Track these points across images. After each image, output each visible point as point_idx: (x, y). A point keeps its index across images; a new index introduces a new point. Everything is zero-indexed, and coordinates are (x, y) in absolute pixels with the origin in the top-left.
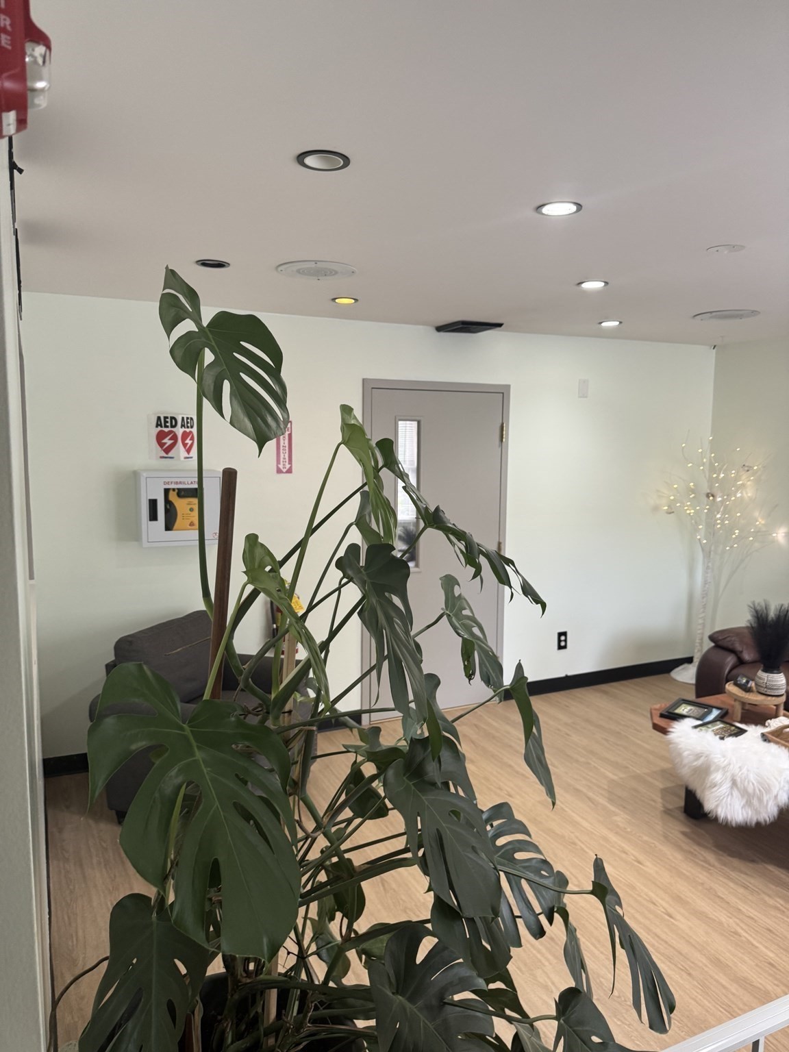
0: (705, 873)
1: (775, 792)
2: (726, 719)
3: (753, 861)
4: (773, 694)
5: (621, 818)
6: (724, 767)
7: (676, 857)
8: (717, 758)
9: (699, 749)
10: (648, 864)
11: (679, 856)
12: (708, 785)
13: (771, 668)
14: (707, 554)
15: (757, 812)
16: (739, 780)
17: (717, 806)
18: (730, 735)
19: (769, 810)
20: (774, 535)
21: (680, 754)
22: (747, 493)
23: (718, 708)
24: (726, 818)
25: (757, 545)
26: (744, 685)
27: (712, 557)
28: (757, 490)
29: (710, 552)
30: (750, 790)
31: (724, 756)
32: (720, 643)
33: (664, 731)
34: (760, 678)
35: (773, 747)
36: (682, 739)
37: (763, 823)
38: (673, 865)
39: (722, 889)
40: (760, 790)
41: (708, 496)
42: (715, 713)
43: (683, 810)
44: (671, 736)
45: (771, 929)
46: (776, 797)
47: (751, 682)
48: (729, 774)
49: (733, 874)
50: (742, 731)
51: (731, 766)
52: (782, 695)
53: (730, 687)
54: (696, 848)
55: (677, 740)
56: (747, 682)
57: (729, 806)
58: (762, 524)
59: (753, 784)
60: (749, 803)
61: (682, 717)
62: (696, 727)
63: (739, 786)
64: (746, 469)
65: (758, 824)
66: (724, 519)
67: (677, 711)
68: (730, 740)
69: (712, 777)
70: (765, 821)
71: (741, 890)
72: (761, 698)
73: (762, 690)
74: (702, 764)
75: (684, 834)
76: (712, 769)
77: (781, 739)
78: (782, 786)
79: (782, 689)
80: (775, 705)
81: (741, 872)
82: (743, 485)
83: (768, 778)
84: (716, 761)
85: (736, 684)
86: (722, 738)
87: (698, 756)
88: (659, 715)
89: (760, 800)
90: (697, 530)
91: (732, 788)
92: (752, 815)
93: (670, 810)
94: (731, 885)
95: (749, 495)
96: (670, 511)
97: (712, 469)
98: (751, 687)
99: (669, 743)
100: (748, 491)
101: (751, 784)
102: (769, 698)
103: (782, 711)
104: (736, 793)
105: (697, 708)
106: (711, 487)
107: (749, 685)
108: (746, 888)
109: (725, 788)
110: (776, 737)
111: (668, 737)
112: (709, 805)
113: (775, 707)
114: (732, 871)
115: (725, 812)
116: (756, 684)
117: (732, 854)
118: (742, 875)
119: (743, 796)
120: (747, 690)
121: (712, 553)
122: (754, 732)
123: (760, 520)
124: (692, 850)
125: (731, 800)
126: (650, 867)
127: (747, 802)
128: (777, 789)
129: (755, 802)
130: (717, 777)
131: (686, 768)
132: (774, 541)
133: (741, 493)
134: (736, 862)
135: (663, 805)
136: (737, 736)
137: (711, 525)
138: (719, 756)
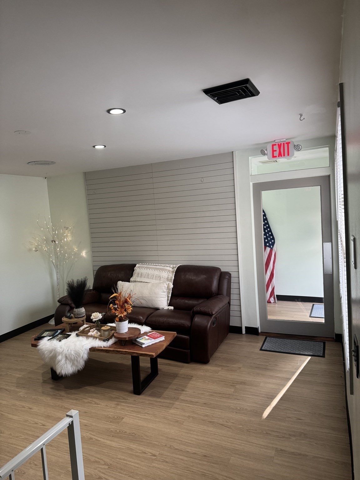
0: (60, 401)
1: (82, 355)
2: (64, 333)
3: (80, 388)
4: (80, 317)
5: (22, 393)
6: (62, 352)
7: (48, 400)
8: (59, 350)
9: (51, 348)
10: (35, 408)
11: (49, 399)
12: (57, 362)
13: (78, 307)
14: (56, 267)
15: (77, 366)
16: (68, 356)
17: (61, 370)
18: (64, 338)
19: (81, 364)
20: (81, 254)
21: (43, 354)
22: (69, 239)
23: (60, 329)
24: (66, 374)
25: (76, 259)
26: (69, 316)
27: (58, 267)
28: (72, 237)
29: (57, 266)
30: (73, 358)
31: (61, 348)
32: (62, 303)
33: (35, 346)
34: (75, 312)
35: (81, 338)
36: (44, 347)
37: (80, 370)
38: (46, 403)
39: (67, 404)
40: (76, 357)
41: (52, 242)
42: (59, 331)
43: (51, 379)
44: (39, 347)
45: (86, 411)
46: (82, 357)
47: (71, 314)
48: (64, 355)
49: (72, 396)
50: (70, 335)
51: (64, 351)
52: (84, 316)
53: (64, 319)
54: (57, 392)
55: (42, 348)
56: (70, 315)
57: (66, 368)
58: (77, 250)
59: (73, 355)
60: (73, 364)
61: (44, 337)
62: (49, 340)
63: (68, 358)
64: (66, 228)
65: (78, 371)
66: (61, 250)
67: (42, 336)
68: (64, 341)
69: (58, 358)
70: (81, 369)
71: (75, 401)
72: (77, 319)
73: (76, 316)
74: (53, 355)
75: (52, 388)
76: (57, 355)
77: (84, 334)
78: (84, 351)
79: (84, 314)
80: (82, 321)
81: (75, 394)
82: (67, 235)
83: (78, 351)
84: (58, 351)
85: (66, 317)
86: (60, 341)
87: (51, 351)
88: (34, 340)
89: (77, 361)
90: (50, 257)
91: (66, 360)
92: (75, 369)
93: (45, 381)
94: (71, 401)
95: (70, 239)
96: (36, 250)
97: (53, 230)
98: (72, 316)
99: (39, 350)
100: (69, 238)
101: (73, 356)
102: (79, 319)
103: (85, 322)
104: (68, 362)
105: (51, 332)
106: (53, 237)
107: (71, 316)
108: (76, 399)
109: (63, 361)
110: (82, 333)
111: (38, 348)
112: (58, 371)
113: (82, 322)
114: (71, 395)
115: (65, 371)
116: (74, 315)
117: (72, 388)
118: (76, 395)
119: (70, 362)
120: (70, 318)
121: (58, 266)
122: (73, 334)
123: (75, 249)
124: (55, 394)
125: (66, 365)
126: (35, 409)
127: (73, 363)
128: (82, 354)
129: (76, 362)
130: (60, 357)
131: (47, 359)
132: (82, 257)
133: (66, 239)
134: (73, 391)
135: (43, 379)
136: (66, 338)
137: (56, 253)
138: (59, 349)
